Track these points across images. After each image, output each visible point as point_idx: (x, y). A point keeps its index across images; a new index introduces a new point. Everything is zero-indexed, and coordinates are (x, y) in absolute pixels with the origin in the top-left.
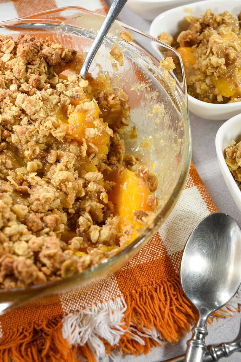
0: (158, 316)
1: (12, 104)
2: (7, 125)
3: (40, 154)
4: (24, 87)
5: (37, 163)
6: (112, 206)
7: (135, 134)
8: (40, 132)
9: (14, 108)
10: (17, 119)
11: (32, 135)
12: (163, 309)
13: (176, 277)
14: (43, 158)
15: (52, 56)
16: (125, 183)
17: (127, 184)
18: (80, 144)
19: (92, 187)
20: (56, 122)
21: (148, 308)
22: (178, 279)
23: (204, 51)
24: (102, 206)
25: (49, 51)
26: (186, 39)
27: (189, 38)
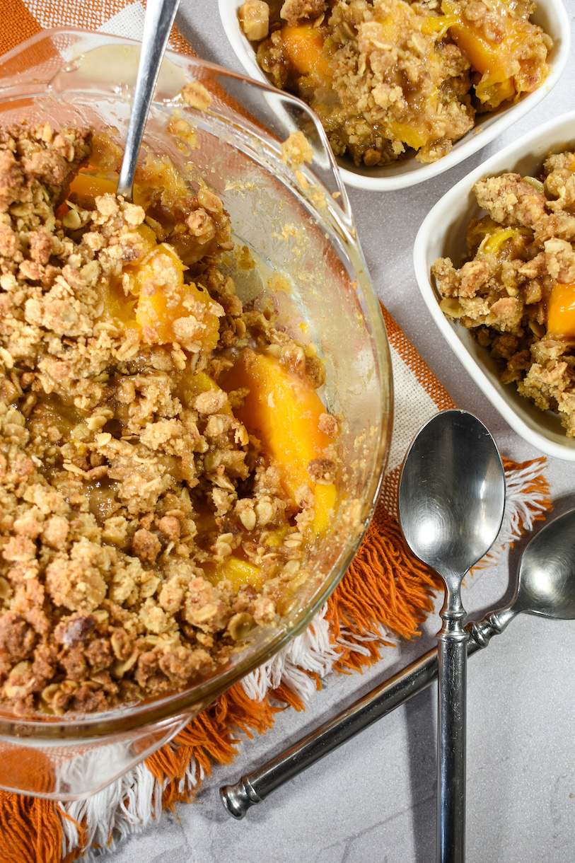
0: (382, 606)
1: (21, 324)
2: (23, 361)
3: (104, 396)
4: (27, 271)
5: (102, 415)
6: (257, 442)
7: (249, 260)
8: (92, 360)
9: (27, 330)
10: (41, 347)
11: (80, 369)
12: (385, 591)
13: (392, 525)
14: (110, 401)
15: (52, 171)
16: (270, 396)
17: (274, 397)
18: (168, 348)
19: (216, 427)
20: (115, 329)
21: (362, 598)
22: (396, 527)
23: (352, 63)
24: (242, 455)
25: (44, 163)
26: (300, 14)
27: (306, 12)
